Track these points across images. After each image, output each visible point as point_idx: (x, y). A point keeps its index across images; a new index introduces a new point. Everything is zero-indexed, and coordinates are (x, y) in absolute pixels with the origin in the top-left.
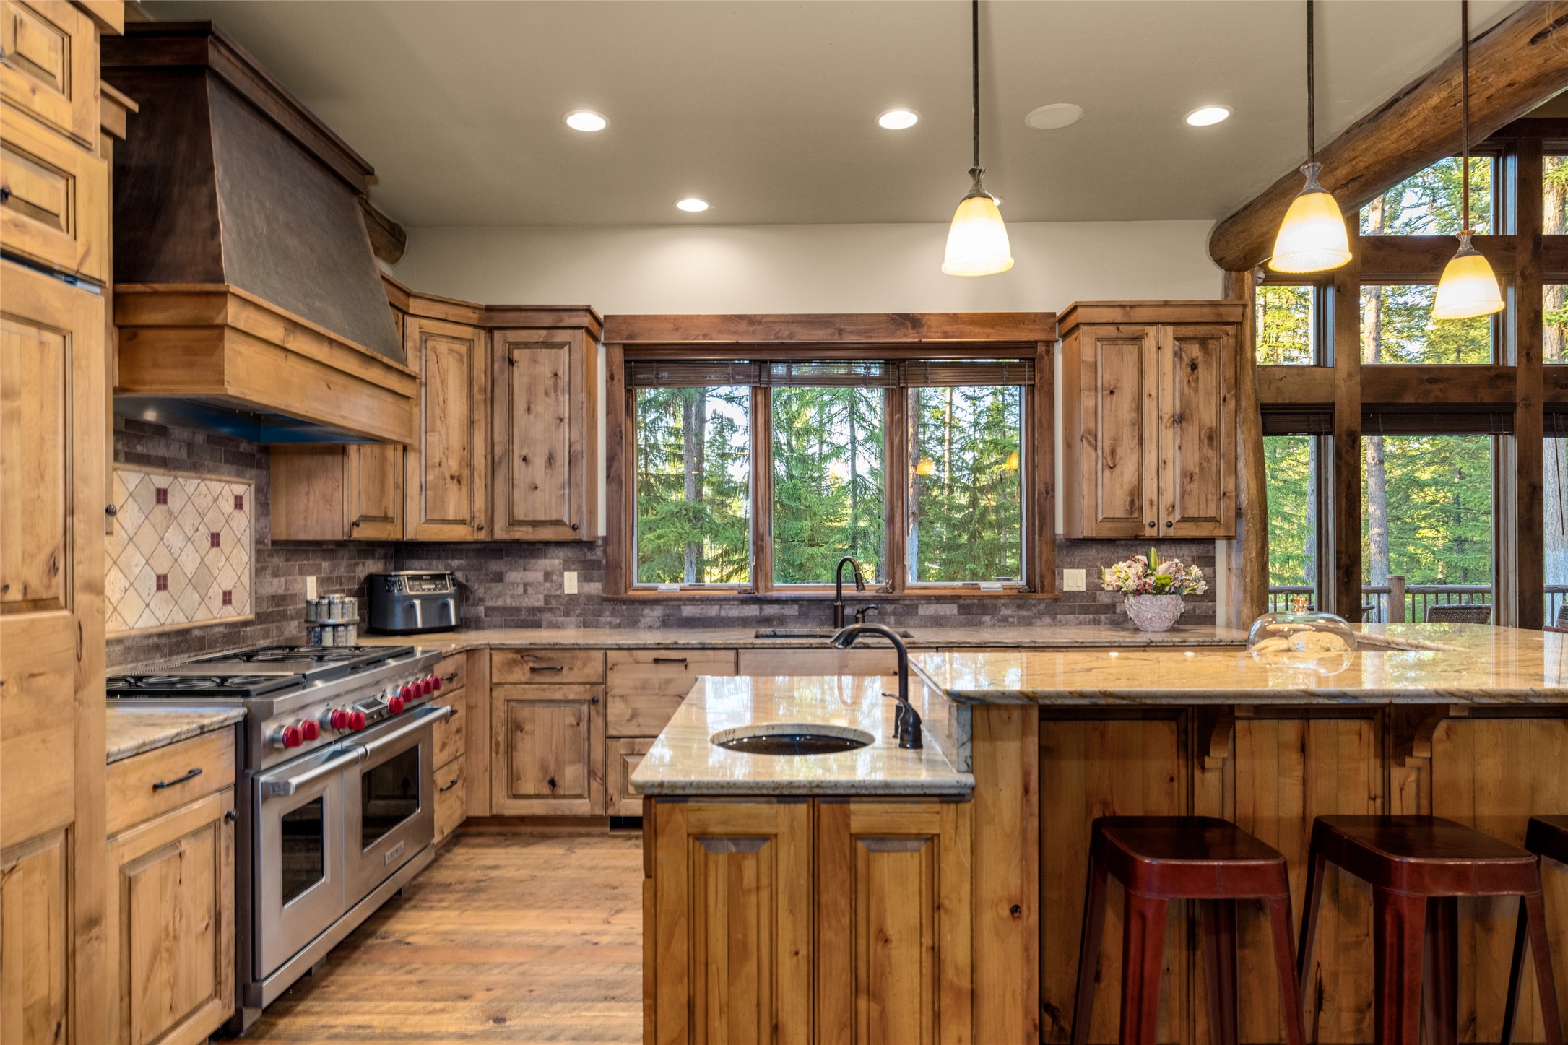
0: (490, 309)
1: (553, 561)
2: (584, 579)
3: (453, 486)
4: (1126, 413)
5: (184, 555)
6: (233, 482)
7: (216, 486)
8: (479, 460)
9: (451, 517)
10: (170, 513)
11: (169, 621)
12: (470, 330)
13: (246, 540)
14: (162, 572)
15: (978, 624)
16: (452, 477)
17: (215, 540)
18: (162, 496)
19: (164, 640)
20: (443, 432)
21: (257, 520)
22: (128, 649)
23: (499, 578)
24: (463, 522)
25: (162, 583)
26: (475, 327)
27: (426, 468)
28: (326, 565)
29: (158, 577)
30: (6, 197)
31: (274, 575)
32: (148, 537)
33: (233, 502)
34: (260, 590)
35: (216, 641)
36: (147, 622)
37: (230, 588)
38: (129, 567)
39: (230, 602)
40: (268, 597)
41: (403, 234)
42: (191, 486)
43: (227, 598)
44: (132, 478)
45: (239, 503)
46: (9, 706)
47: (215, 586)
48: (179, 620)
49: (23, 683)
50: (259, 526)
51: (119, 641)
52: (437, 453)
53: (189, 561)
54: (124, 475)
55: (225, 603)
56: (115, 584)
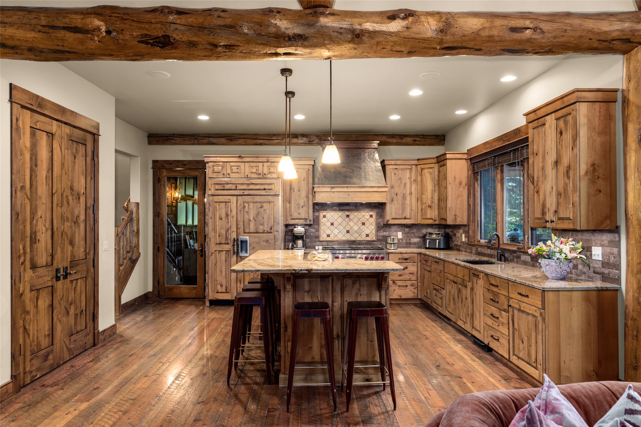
0: (437, 157)
1: (461, 230)
2: (465, 236)
3: (429, 209)
5: (354, 227)
6: (369, 212)
8: (436, 201)
9: (428, 217)
10: (350, 219)
11: (350, 239)
12: (434, 164)
13: (374, 224)
14: (348, 229)
16: (429, 207)
17: (363, 224)
18: (348, 216)
20: (426, 194)
22: (339, 243)
24: (432, 219)
25: (348, 232)
26: (435, 163)
27: (422, 204)
28: (407, 230)
29: (347, 231)
30: (265, 189)
31: (384, 231)
32: (344, 224)
33: (369, 216)
34: (379, 234)
35: (364, 244)
36: (344, 238)
37: (368, 233)
38: (339, 229)
39: (368, 236)
40: (382, 236)
41: (444, 136)
42: (356, 214)
43: (367, 235)
44: (340, 213)
45: (371, 216)
46: (265, 243)
47: (363, 233)
48: (353, 239)
49: (267, 241)
50: (378, 221)
51: (337, 241)
52: (425, 200)
53: (356, 228)
54: (338, 213)
55: (366, 236)
56: (336, 231)
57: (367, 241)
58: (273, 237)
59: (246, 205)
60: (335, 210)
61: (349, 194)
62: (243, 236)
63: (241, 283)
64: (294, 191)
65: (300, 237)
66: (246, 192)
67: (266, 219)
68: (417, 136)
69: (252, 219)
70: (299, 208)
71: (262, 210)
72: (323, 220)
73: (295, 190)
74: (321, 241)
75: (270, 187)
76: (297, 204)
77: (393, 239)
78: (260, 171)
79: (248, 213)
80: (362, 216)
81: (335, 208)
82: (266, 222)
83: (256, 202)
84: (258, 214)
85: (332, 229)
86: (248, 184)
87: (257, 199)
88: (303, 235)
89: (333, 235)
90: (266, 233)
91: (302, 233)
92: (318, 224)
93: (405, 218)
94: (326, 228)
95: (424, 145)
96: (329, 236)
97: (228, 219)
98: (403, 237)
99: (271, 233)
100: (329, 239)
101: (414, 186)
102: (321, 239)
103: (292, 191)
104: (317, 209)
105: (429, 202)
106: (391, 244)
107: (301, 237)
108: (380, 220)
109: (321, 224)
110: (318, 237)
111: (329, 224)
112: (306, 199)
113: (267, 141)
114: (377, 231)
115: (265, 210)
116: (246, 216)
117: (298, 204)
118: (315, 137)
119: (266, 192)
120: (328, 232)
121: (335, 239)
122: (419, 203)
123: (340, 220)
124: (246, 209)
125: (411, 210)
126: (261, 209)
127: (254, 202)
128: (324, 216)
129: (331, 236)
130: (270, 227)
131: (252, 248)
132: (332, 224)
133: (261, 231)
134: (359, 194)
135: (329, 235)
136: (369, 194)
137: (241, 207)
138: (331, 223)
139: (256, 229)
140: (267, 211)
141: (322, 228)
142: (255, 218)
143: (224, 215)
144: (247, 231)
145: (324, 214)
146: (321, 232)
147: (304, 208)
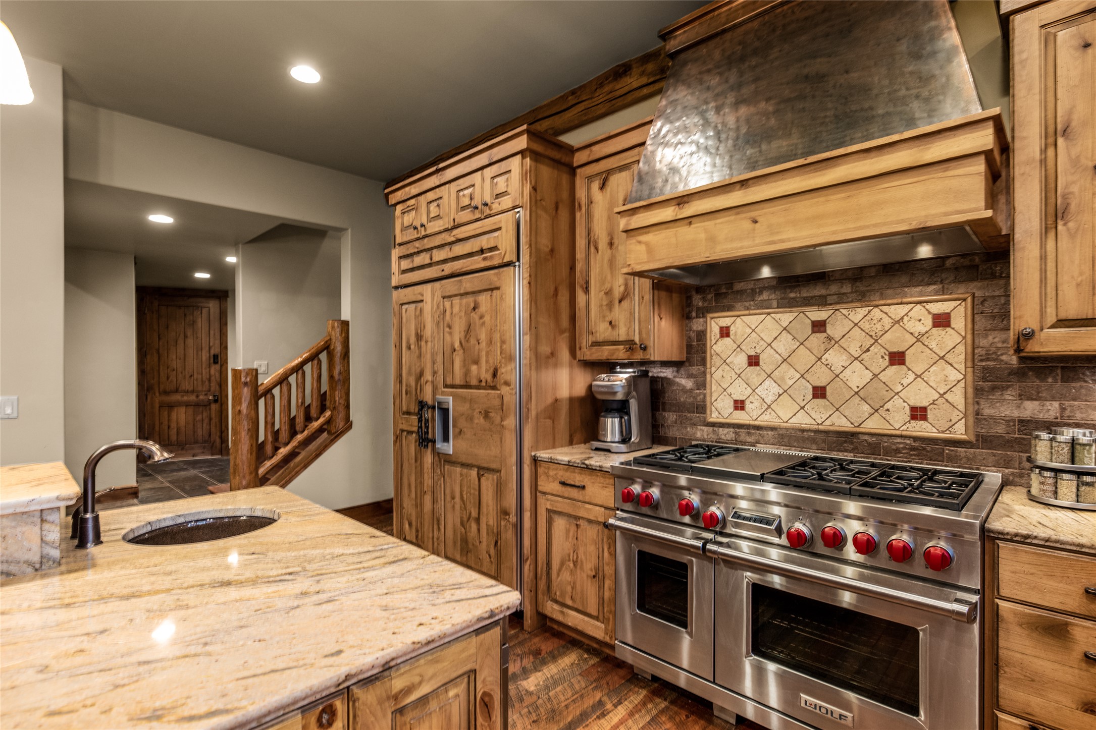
5: (848, 372)
6: (927, 302)
7: (898, 311)
10: (829, 338)
11: (828, 422)
13: (959, 357)
14: (819, 383)
17: (897, 358)
19: (822, 436)
21: (981, 335)
22: (782, 436)
25: (819, 392)
29: (815, 389)
31: (1024, 396)
32: (804, 358)
33: (929, 321)
34: (987, 411)
35: (897, 451)
36: (802, 420)
37: (924, 404)
38: (783, 379)
39: (924, 418)
40: (1009, 421)
42: (859, 313)
43: (918, 413)
44: (786, 317)
45: (942, 320)
46: (482, 420)
47: (897, 401)
48: (841, 423)
49: (487, 414)
50: (984, 342)
51: (773, 429)
53: (857, 377)
54: (777, 316)
55: (913, 417)
56: (769, 390)
57: (916, 439)
58: (497, 402)
59: (448, 304)
60: (765, 305)
61: (753, 214)
62: (443, 393)
64: (597, 249)
65: (615, 406)
66: (448, 268)
67: (483, 344)
69: (457, 345)
70: (610, 306)
71: (475, 316)
72: (718, 347)
73: (600, 247)
74: (713, 425)
75: (492, 241)
76: (606, 293)
77: (1073, 443)
78: (478, 198)
79: (450, 327)
80: (887, 322)
81: (765, 296)
82: (484, 353)
83: (466, 294)
84: (468, 330)
85: (755, 381)
86: (451, 245)
87: (468, 283)
88: (620, 397)
89: (756, 404)
90: (484, 388)
91: (615, 393)
92: (703, 362)
94: (729, 374)
96: (743, 408)
97: (420, 348)
99: (494, 388)
100: (740, 417)
102: (714, 417)
103: (592, 249)
104: (698, 309)
106: (1056, 471)
107: (622, 408)
108: (994, 339)
109: (714, 362)
110: (701, 408)
111: (741, 360)
113: (556, 118)
114: (978, 392)
115: (481, 317)
116: (448, 337)
117: (609, 293)
119: (485, 259)
120: (739, 391)
121: (767, 419)
123: (785, 344)
124: (448, 316)
126: (473, 314)
127: (461, 295)
128: (725, 332)
129: (748, 406)
130: (491, 371)
131: (457, 430)
132: (754, 361)
133: (474, 381)
135: (743, 402)
136: (865, 196)
137: (438, 313)
138: (750, 357)
139: (466, 374)
140: (487, 318)
141: (717, 375)
142: (463, 342)
143: (413, 339)
145: (725, 322)
146: (714, 389)
147: (625, 304)
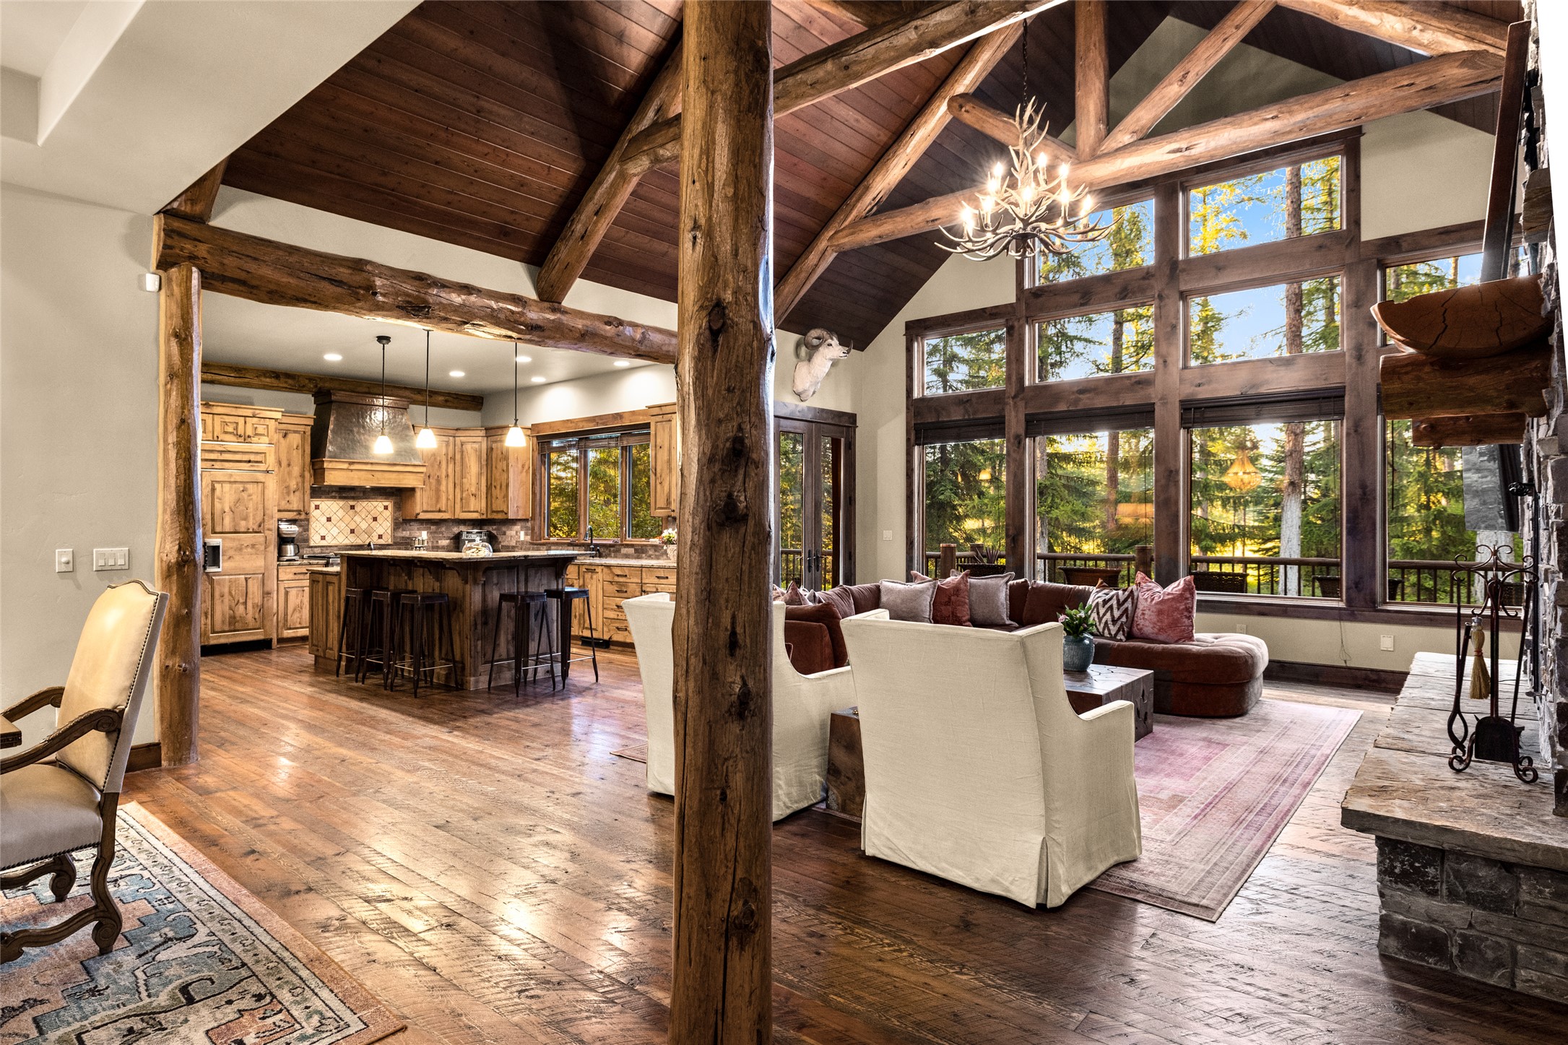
1: (517, 527)
2: (526, 534)
3: (473, 498)
4: (666, 458)
5: (362, 524)
6: (382, 503)
7: (375, 504)
8: (483, 488)
9: (470, 510)
10: (356, 512)
11: (355, 542)
13: (390, 519)
14: (352, 528)
15: (641, 558)
16: (472, 495)
17: (375, 519)
18: (352, 507)
20: (469, 479)
21: (395, 512)
22: (339, 548)
23: (504, 534)
24: (477, 511)
25: (352, 531)
27: (462, 492)
28: (433, 528)
30: (249, 461)
31: (404, 529)
32: (347, 519)
33: (383, 508)
34: (396, 535)
36: (347, 542)
37: (381, 534)
38: (340, 527)
39: (382, 539)
40: (400, 537)
41: (482, 398)
42: (364, 504)
43: (380, 537)
44: (341, 503)
45: (386, 508)
46: (249, 550)
47: (375, 532)
48: (359, 542)
49: (253, 546)
50: (396, 515)
51: (335, 546)
52: (466, 486)
53: (364, 525)
54: (338, 502)
56: (335, 531)
58: (263, 539)
59: (218, 486)
60: (334, 497)
62: (212, 538)
63: (207, 618)
65: (290, 540)
66: (218, 465)
67: (250, 510)
68: (449, 394)
69: (227, 509)
70: (288, 493)
71: (245, 495)
72: (314, 514)
74: (312, 547)
75: (259, 458)
78: (241, 431)
79: (221, 499)
80: (372, 507)
81: (333, 494)
82: (251, 515)
83: (235, 482)
84: (238, 502)
85: (329, 528)
86: (221, 452)
87: (236, 476)
89: (330, 537)
90: (251, 533)
91: (294, 534)
92: (308, 520)
93: (440, 511)
94: (319, 525)
95: (456, 408)
96: (324, 540)
98: (429, 539)
99: (260, 532)
100: (324, 543)
101: (451, 466)
102: (312, 544)
105: (473, 490)
107: (292, 540)
108: (398, 514)
109: (312, 520)
110: (306, 540)
111: (324, 520)
112: (299, 480)
114: (394, 529)
115: (250, 495)
117: (287, 487)
118: (307, 381)
119: (251, 466)
120: (323, 532)
121: (334, 543)
122: (458, 490)
123: (341, 513)
124: (218, 493)
125: (448, 499)
126: (242, 493)
127: (230, 482)
128: (317, 507)
129: (327, 538)
130: (258, 524)
131: (228, 557)
132: (329, 520)
133: (243, 530)
134: (387, 475)
135: (324, 537)
136: (401, 476)
137: (209, 490)
138: (327, 518)
139: (235, 526)
140: (254, 497)
141: (314, 525)
142: (233, 508)
144: (218, 529)
145: (317, 503)
146: (312, 532)
147: (297, 493)
